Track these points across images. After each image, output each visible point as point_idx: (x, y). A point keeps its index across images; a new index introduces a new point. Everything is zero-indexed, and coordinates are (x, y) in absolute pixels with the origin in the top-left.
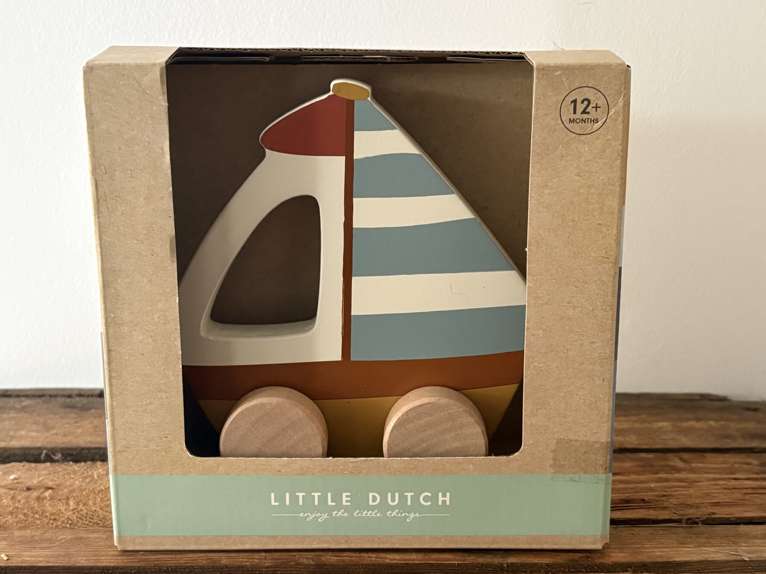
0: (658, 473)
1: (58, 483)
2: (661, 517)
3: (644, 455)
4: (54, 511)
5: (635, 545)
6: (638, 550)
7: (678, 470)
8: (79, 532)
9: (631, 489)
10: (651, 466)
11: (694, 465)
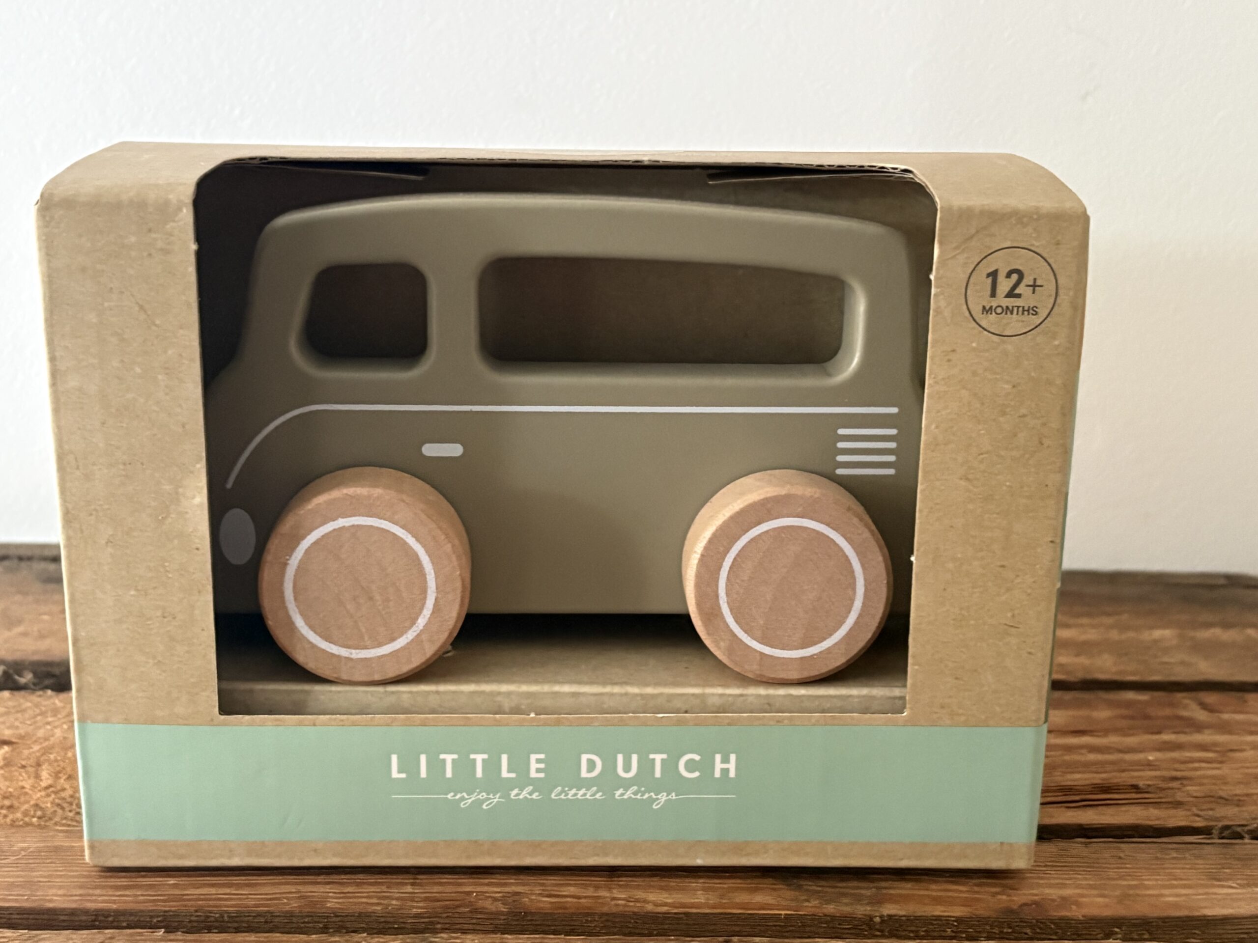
0: (1159, 733)
1: (22, 732)
2: (1172, 823)
3: (1130, 695)
4: (11, 790)
5: (1125, 880)
6: (1131, 892)
7: (1199, 727)
8: (53, 837)
9: (1112, 763)
10: (1147, 717)
11: (1226, 716)
